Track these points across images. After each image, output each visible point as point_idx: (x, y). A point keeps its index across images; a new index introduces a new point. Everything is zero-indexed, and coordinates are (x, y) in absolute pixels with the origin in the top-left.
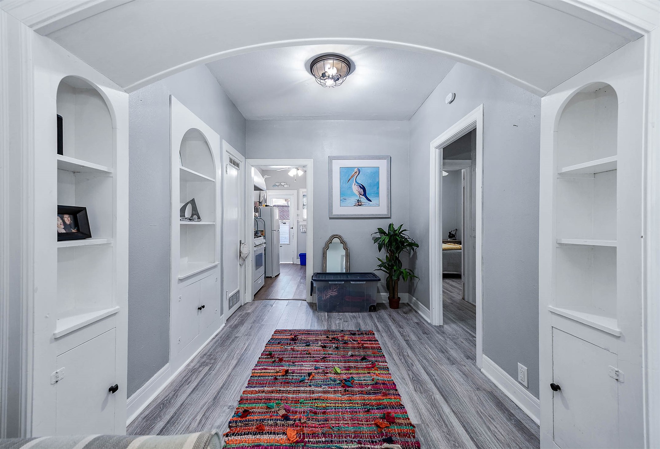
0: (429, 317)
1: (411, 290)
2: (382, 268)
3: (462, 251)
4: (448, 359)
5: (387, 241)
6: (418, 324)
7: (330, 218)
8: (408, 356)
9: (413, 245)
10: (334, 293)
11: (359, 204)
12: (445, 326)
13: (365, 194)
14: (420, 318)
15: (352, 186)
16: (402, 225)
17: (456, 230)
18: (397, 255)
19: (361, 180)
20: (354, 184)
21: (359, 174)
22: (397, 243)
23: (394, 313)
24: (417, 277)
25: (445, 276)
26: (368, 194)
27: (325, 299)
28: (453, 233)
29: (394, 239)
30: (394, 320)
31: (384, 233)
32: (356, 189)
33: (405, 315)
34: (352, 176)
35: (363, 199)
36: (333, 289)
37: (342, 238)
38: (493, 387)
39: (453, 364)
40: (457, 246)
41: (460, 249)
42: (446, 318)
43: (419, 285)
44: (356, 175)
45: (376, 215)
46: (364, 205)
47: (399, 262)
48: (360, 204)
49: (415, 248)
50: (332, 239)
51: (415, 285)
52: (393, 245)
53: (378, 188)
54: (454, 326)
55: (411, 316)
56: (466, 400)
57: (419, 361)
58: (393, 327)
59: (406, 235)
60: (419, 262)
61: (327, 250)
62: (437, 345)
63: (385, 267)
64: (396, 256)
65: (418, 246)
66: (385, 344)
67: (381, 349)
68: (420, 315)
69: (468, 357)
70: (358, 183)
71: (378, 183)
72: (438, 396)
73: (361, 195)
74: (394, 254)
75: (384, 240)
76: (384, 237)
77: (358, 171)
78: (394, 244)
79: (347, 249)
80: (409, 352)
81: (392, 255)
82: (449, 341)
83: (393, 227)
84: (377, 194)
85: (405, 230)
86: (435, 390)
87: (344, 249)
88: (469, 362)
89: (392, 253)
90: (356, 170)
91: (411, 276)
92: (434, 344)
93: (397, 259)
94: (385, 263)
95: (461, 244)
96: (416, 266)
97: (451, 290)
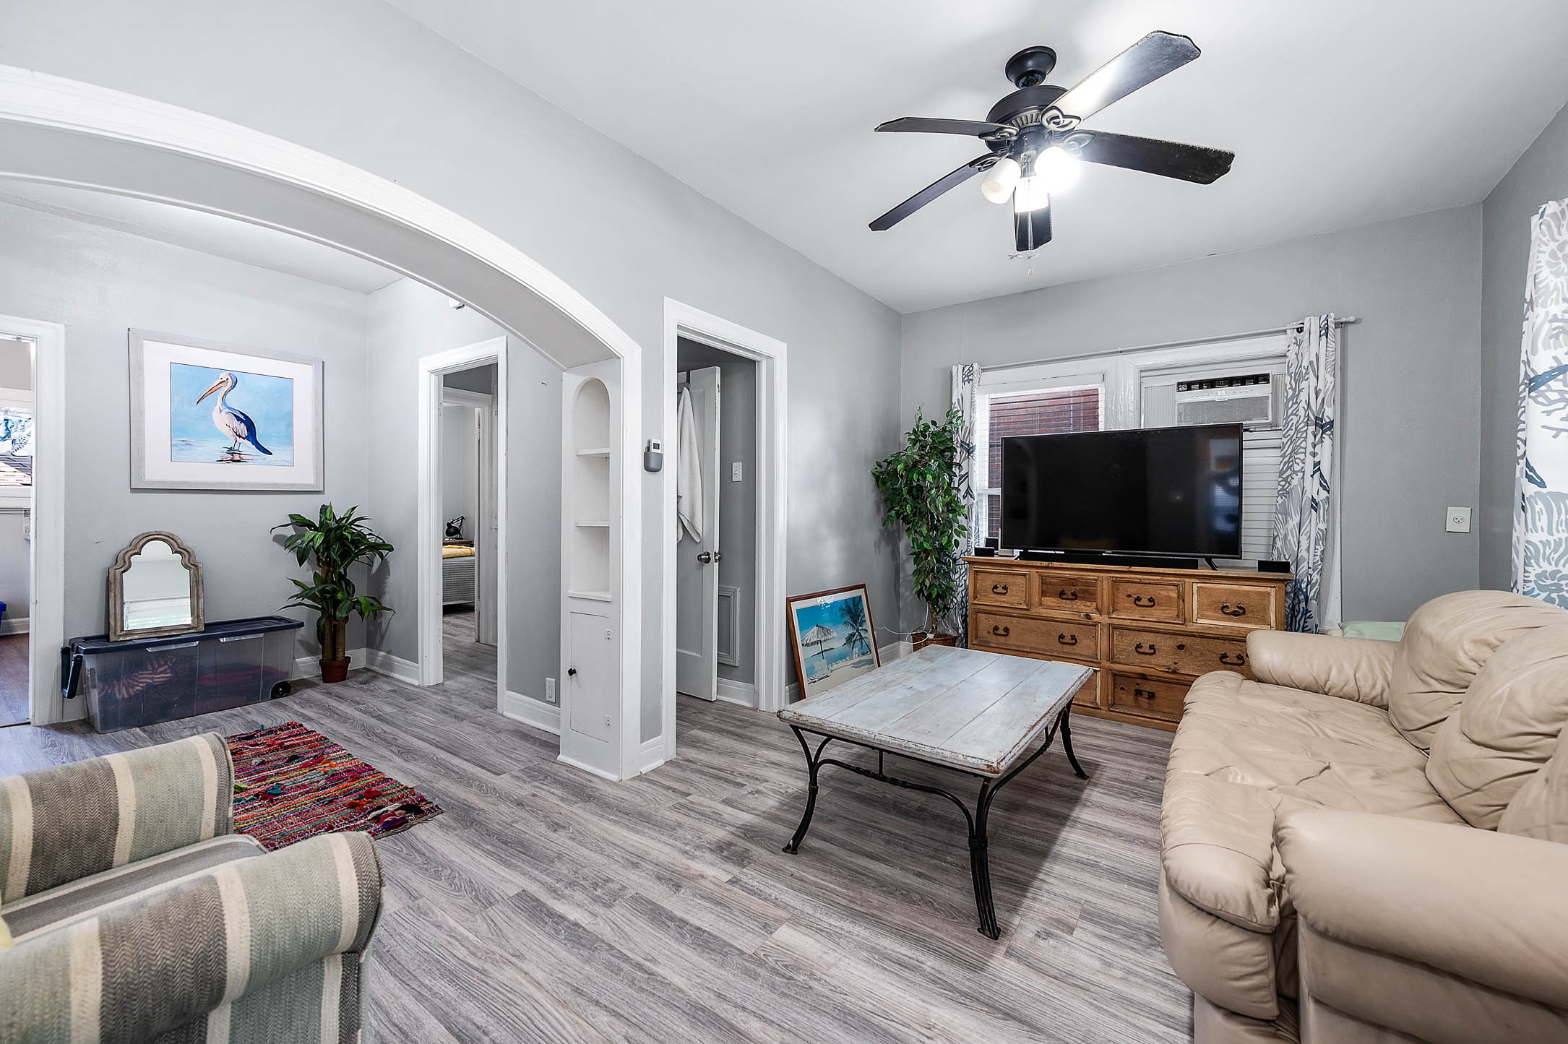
0: (416, 677)
1: (373, 640)
2: (306, 601)
3: (475, 558)
4: (455, 717)
5: (320, 541)
6: (394, 691)
7: (134, 490)
8: (385, 732)
9: (380, 547)
10: (161, 676)
11: (234, 457)
12: (448, 683)
13: (251, 435)
14: (398, 684)
15: (211, 414)
16: (353, 509)
17: (463, 518)
18: (342, 571)
19: (239, 401)
20: (217, 408)
21: (233, 387)
22: (343, 545)
23: (336, 688)
24: (389, 610)
25: (448, 610)
26: (260, 437)
27: (126, 696)
28: (456, 525)
29: (336, 537)
30: (340, 698)
31: (310, 525)
32: (223, 423)
33: (365, 687)
34: (212, 391)
35: (247, 447)
36: (156, 666)
37: (179, 542)
38: (517, 724)
39: (463, 720)
40: (465, 550)
41: (472, 555)
42: (449, 672)
43: (394, 624)
44: (226, 389)
45: (286, 485)
46: (250, 462)
47: (348, 582)
48: (237, 457)
49: (384, 552)
50: (141, 544)
51: (384, 627)
52: (334, 549)
53: (291, 425)
54: (463, 679)
55: (378, 684)
56: (484, 746)
57: (405, 732)
58: (343, 707)
59: (365, 527)
60: (394, 581)
61: (124, 572)
62: (434, 707)
63: (313, 598)
64: (340, 573)
65: (391, 549)
66: (333, 732)
67: (326, 739)
68: (396, 680)
69: (486, 707)
70: (229, 408)
71: (291, 414)
72: (443, 755)
73: (240, 436)
74: (335, 569)
75: (312, 540)
76: (310, 534)
77: (230, 380)
78: (336, 546)
79: (197, 566)
80: (386, 727)
81: (331, 569)
82: (454, 698)
83: (331, 511)
84: (288, 439)
85: (362, 519)
86: (437, 751)
87: (186, 567)
88: (488, 711)
89: (329, 564)
90: (224, 376)
91: (375, 608)
92: (430, 707)
93: (342, 577)
94: (312, 589)
95: (472, 546)
96: (386, 589)
97: (454, 632)
